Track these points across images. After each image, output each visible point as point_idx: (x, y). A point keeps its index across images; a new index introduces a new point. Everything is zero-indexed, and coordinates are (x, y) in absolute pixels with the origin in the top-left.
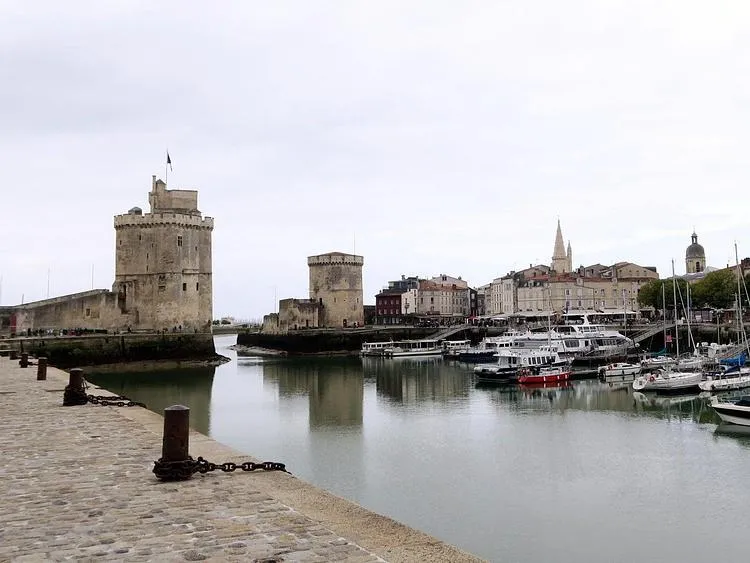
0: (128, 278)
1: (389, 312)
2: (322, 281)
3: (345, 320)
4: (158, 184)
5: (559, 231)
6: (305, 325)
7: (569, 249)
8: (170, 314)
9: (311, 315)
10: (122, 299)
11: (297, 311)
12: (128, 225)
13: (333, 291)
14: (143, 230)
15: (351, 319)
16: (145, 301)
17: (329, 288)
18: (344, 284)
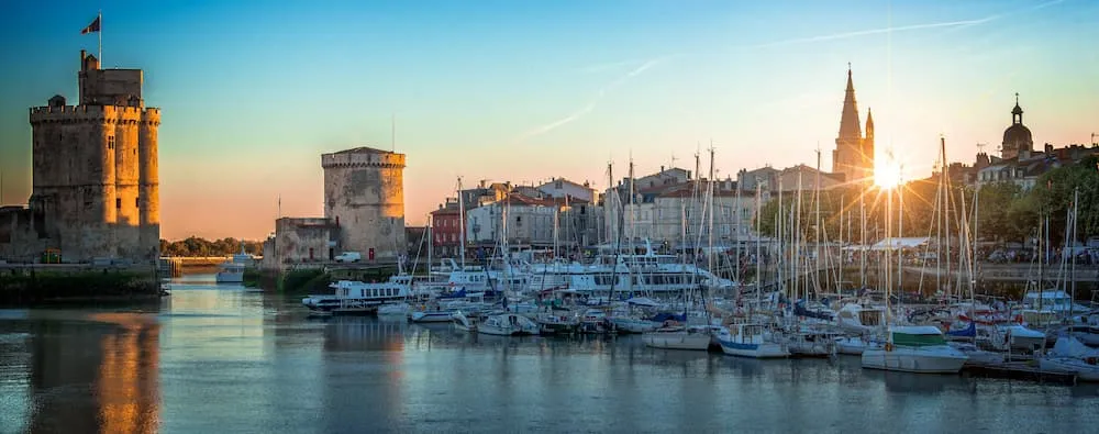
0: (47, 191)
1: (449, 238)
2: (338, 191)
3: (371, 250)
4: (88, 61)
5: (850, 90)
6: (307, 256)
7: (870, 124)
8: (99, 239)
9: (318, 240)
10: (40, 217)
11: (294, 236)
12: (45, 121)
13: (355, 206)
14: (64, 127)
15: (382, 249)
16: (68, 221)
17: (348, 201)
18: (369, 196)
